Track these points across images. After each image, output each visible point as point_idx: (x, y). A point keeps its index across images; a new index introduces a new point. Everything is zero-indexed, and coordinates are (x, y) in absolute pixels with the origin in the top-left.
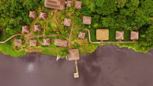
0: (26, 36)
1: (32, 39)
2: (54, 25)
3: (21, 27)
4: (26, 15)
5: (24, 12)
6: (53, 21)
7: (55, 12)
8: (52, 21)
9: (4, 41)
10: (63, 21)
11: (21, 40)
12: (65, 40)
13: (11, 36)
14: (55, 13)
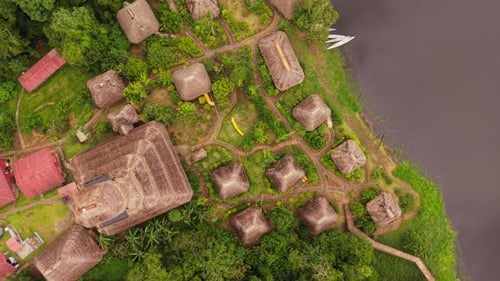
0: (342, 197)
1: (338, 170)
2: (236, 126)
3: (324, 236)
4: (268, 250)
5: (264, 262)
6: (223, 135)
7: (189, 150)
8: (226, 138)
9: (414, 264)
10: (201, 101)
11: (369, 204)
12: (260, 54)
13: (377, 252)
14: (193, 148)
